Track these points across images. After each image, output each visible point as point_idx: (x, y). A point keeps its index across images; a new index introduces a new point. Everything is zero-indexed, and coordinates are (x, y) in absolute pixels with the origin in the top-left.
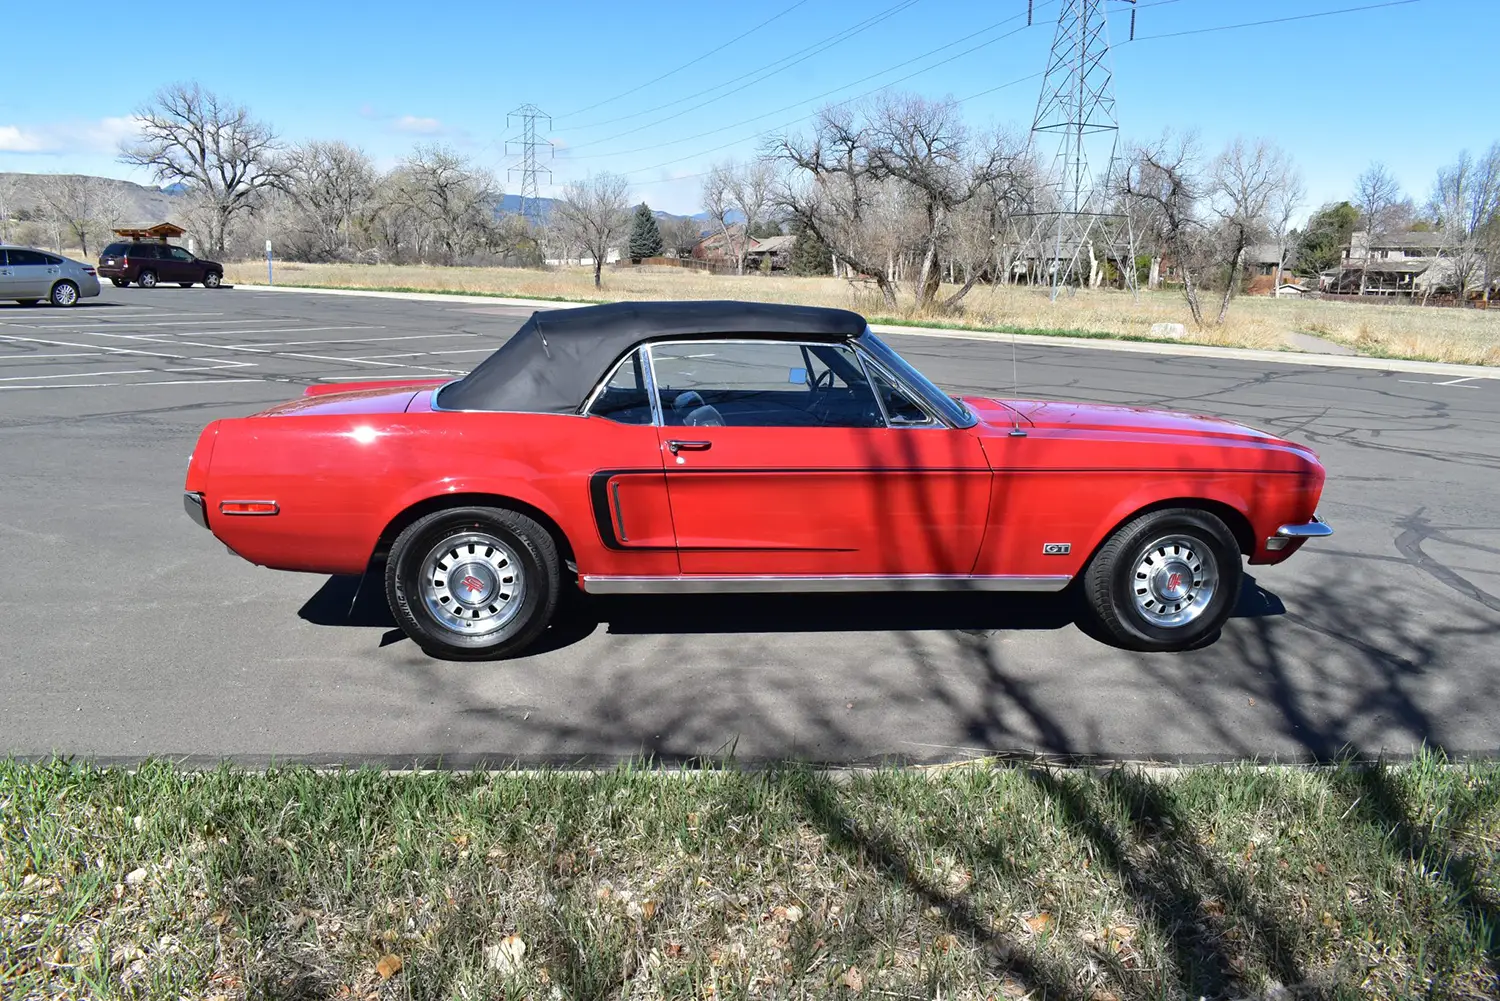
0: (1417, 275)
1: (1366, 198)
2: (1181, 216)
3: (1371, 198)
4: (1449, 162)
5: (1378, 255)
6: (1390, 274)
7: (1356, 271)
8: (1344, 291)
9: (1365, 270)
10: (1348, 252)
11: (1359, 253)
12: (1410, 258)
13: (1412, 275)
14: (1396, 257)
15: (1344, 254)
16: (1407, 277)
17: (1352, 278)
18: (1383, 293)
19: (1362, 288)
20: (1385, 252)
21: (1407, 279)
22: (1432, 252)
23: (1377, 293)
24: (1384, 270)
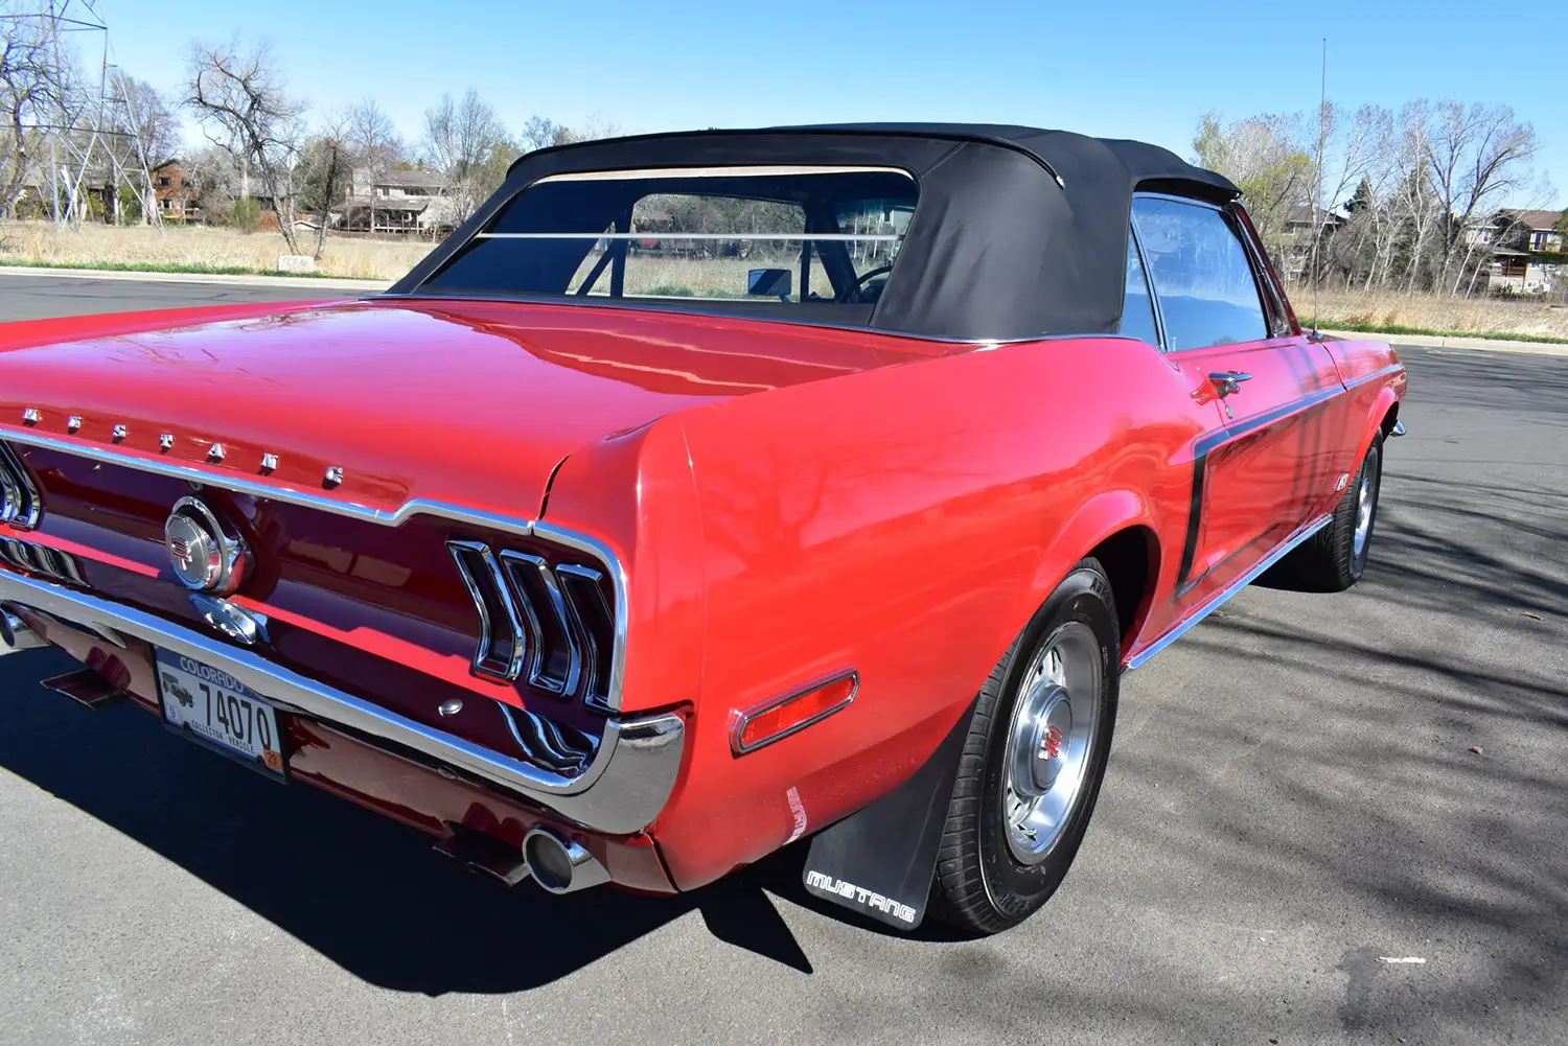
0: (419, 213)
1: (363, 134)
2: (264, 136)
3: (368, 134)
4: (435, 106)
5: (380, 191)
6: (397, 212)
7: (365, 208)
8: (354, 228)
9: (373, 207)
10: (352, 189)
11: (361, 190)
12: (409, 197)
13: (415, 214)
14: (397, 195)
15: (348, 190)
16: (410, 214)
17: (362, 215)
18: (391, 231)
19: (373, 225)
20: (386, 189)
21: (410, 218)
22: (435, 191)
23: (386, 231)
24: (389, 208)
